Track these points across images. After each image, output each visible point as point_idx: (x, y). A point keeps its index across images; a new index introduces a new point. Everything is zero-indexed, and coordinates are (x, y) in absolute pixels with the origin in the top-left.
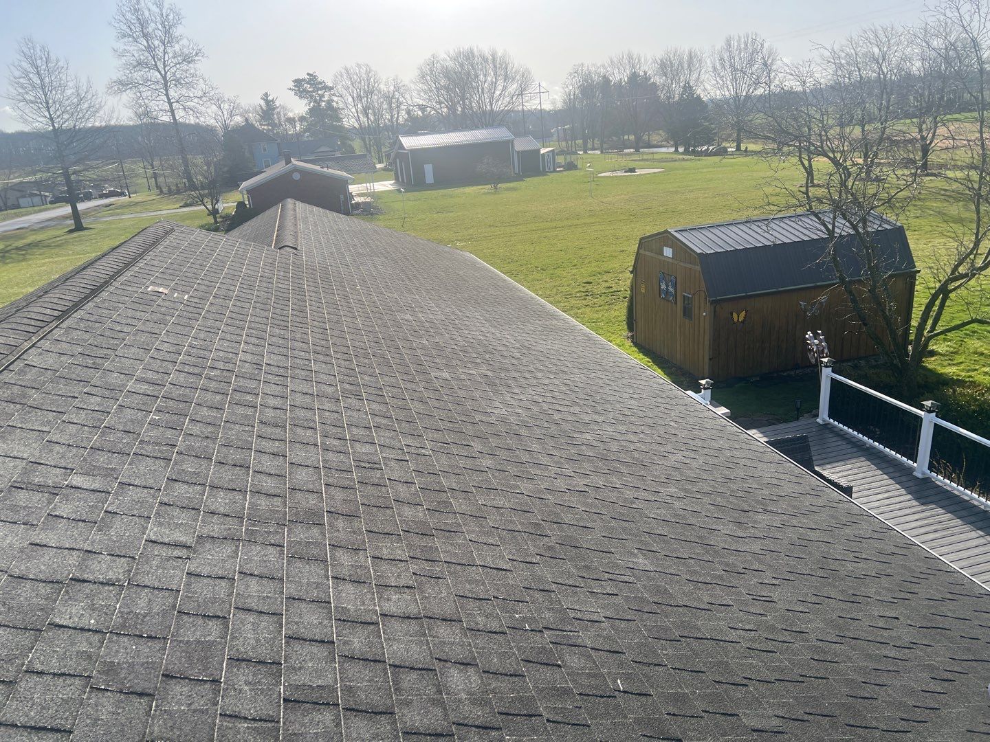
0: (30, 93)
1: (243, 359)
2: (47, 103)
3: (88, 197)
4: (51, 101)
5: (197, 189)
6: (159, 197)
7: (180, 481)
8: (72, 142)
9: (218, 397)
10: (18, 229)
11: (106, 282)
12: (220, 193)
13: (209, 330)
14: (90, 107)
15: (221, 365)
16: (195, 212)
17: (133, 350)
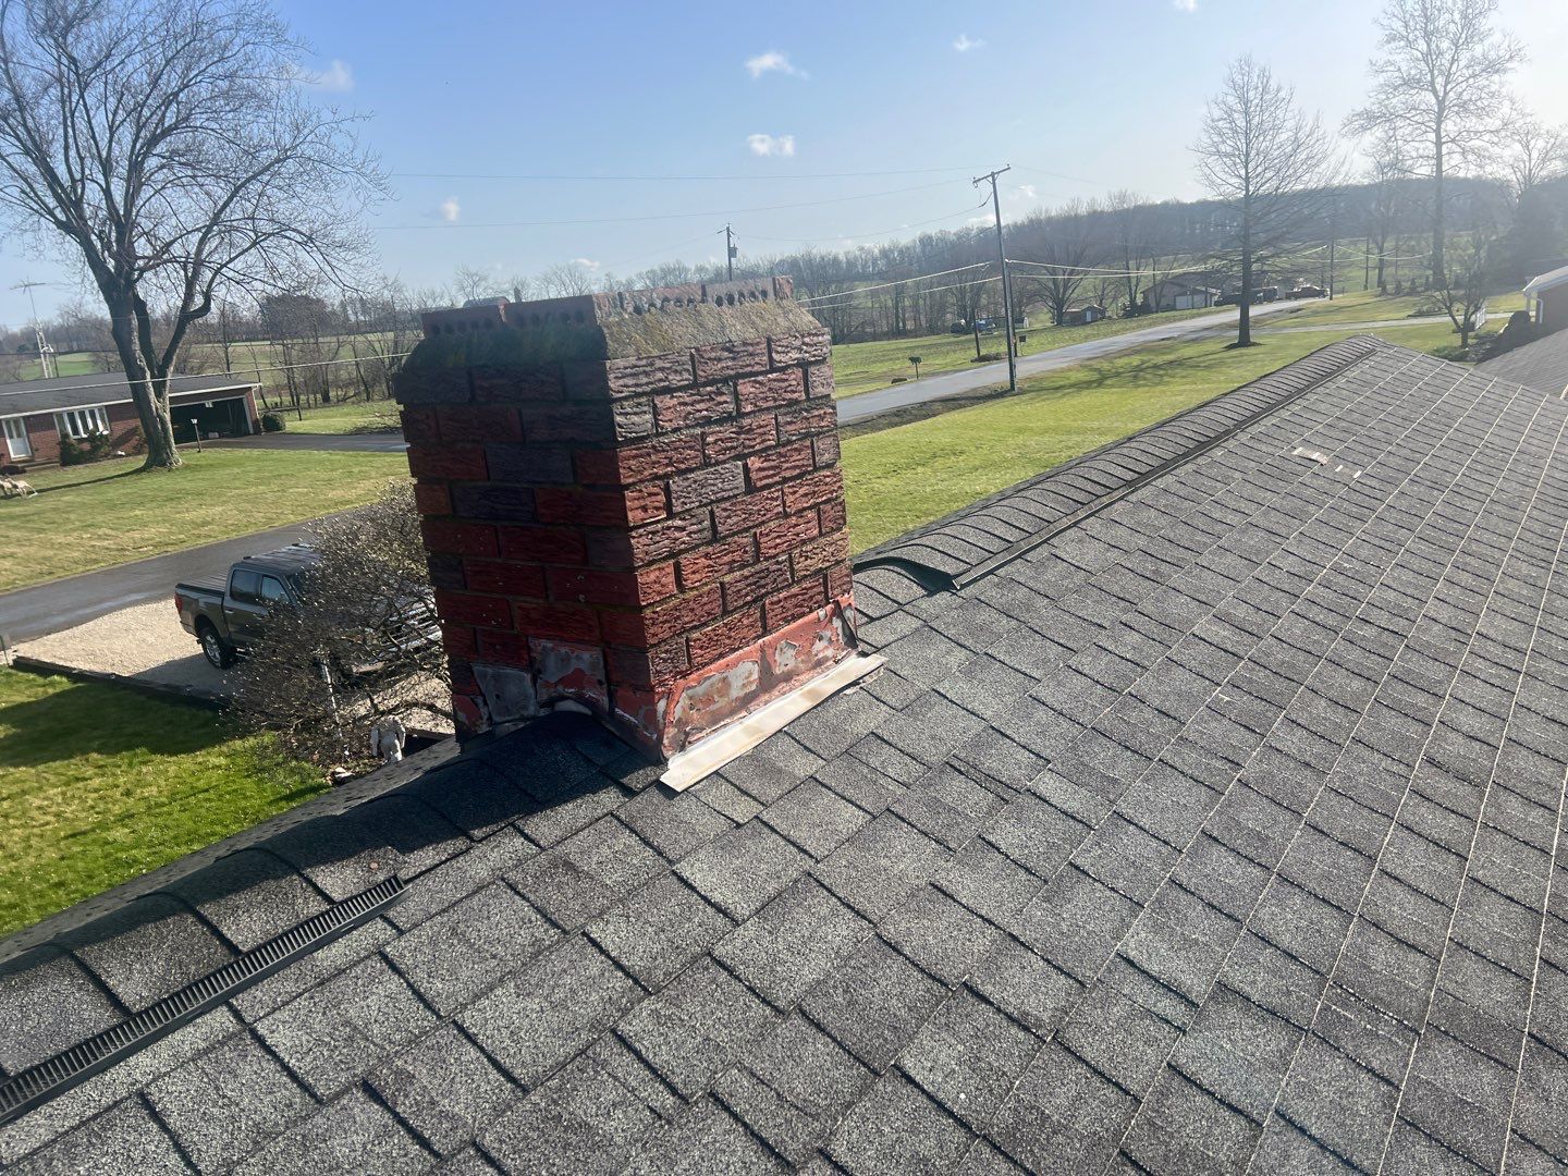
0: (1228, 141)
1: (1432, 614)
2: (1247, 155)
3: (1270, 297)
4: (1253, 153)
5: (1446, 288)
6: (1379, 299)
7: (1224, 845)
8: (1268, 213)
9: (1357, 684)
10: (1163, 339)
11: (1227, 432)
12: (1484, 296)
13: (1383, 543)
14: (1308, 158)
15: (1383, 619)
16: (1433, 326)
17: (1229, 559)
